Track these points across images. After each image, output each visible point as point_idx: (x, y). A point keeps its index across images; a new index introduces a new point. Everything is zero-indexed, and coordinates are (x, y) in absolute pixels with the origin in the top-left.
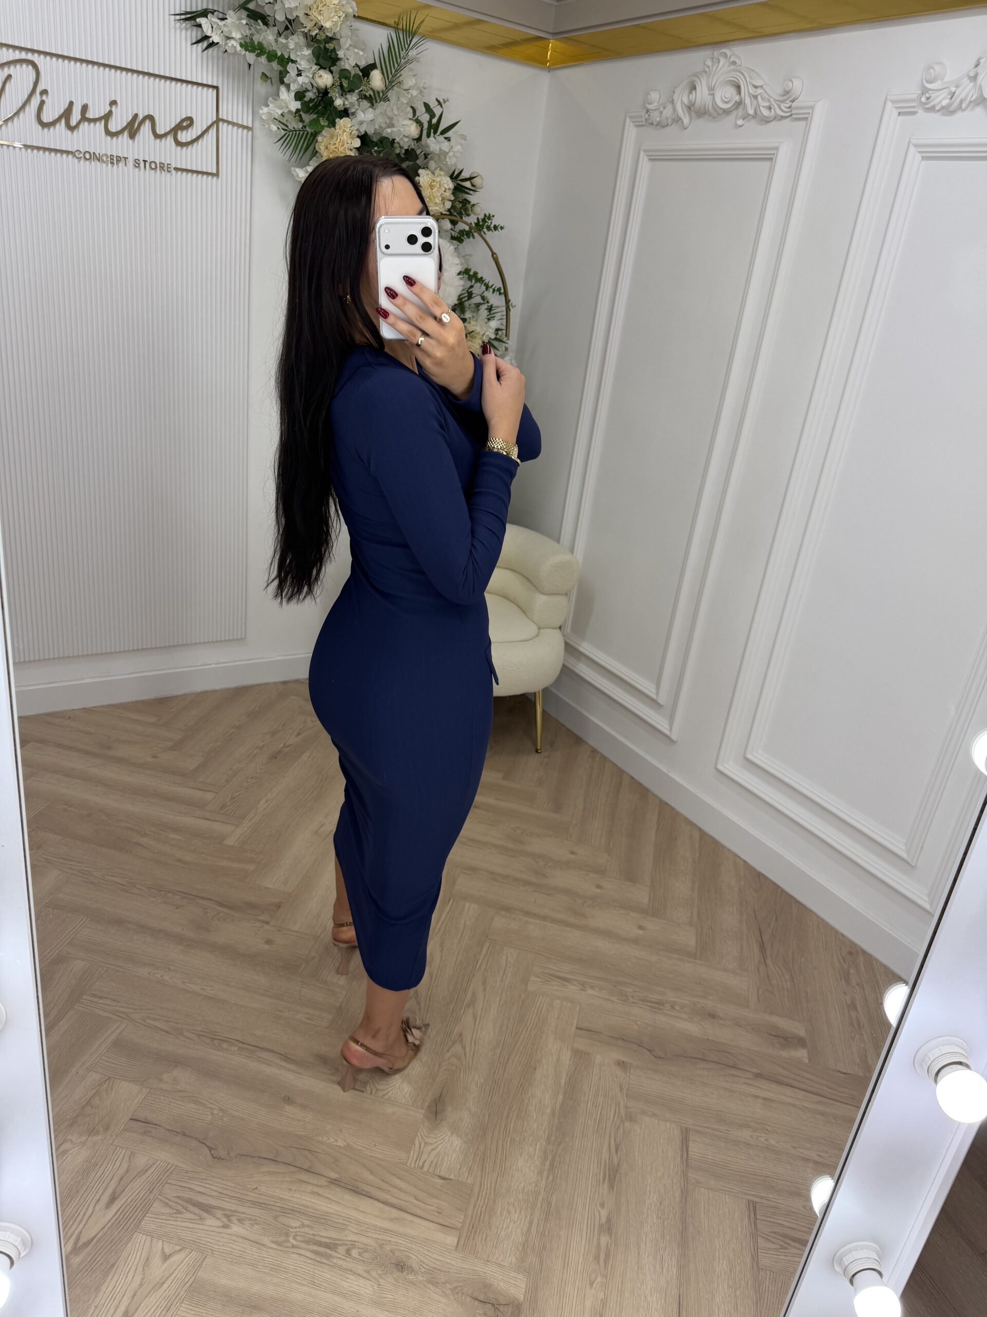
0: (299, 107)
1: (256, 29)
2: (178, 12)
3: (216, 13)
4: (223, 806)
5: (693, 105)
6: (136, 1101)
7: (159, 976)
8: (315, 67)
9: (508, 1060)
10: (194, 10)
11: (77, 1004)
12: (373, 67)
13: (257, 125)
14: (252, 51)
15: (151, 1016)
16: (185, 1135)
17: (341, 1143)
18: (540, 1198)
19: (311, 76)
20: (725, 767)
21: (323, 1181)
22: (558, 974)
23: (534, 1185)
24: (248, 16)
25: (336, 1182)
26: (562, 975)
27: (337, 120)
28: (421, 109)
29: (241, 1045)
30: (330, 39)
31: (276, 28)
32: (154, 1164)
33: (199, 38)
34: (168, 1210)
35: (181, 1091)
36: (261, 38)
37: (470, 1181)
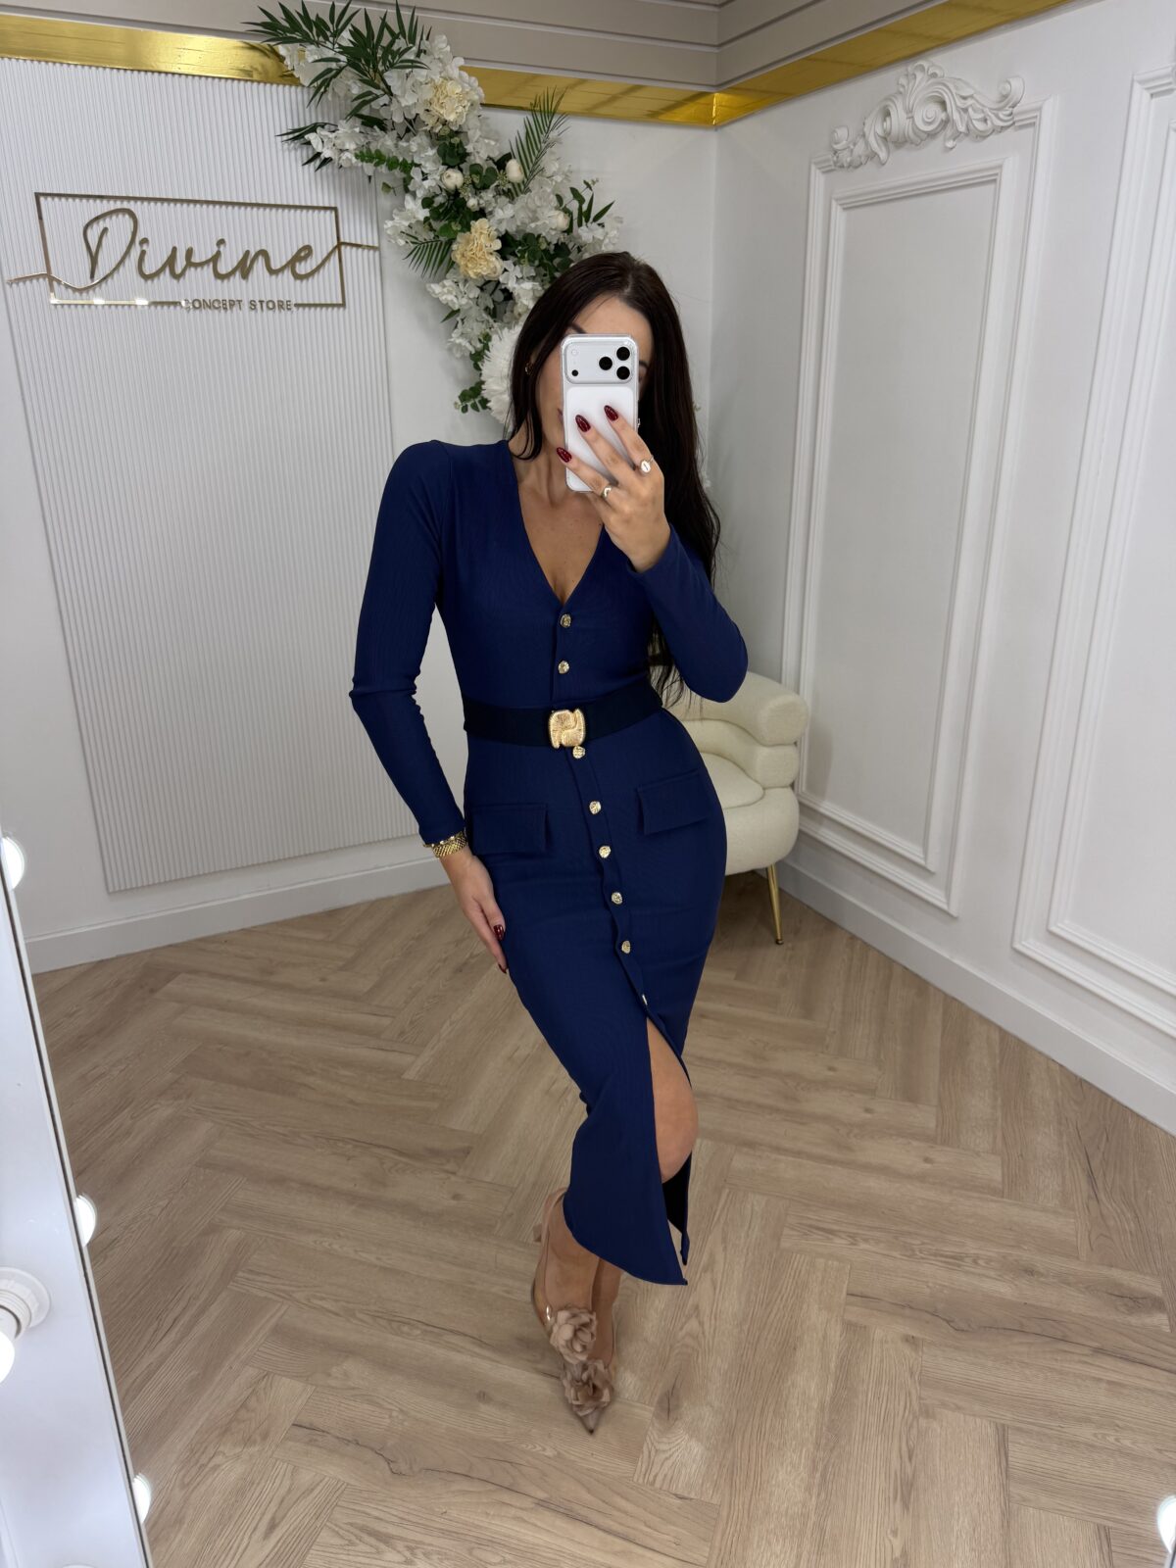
0: (428, 215)
1: (372, 135)
2: (284, 132)
3: (326, 127)
4: (402, 1033)
5: (889, 134)
6: (300, 1402)
7: (326, 1245)
8: (442, 168)
9: (759, 1338)
10: (302, 126)
11: (231, 1283)
12: (508, 157)
13: (385, 244)
14: (370, 160)
15: (318, 1294)
16: (358, 1444)
17: (549, 1453)
18: (810, 1524)
19: (438, 178)
20: (1024, 946)
21: (528, 1503)
22: (821, 1225)
23: (800, 1505)
24: (363, 124)
25: (546, 1505)
26: (825, 1226)
27: (472, 223)
28: (568, 196)
29: (425, 1327)
30: (457, 133)
31: (395, 132)
32: (321, 1481)
33: (311, 156)
34: (337, 1541)
35: (353, 1389)
36: (380, 144)
37: (715, 1501)
